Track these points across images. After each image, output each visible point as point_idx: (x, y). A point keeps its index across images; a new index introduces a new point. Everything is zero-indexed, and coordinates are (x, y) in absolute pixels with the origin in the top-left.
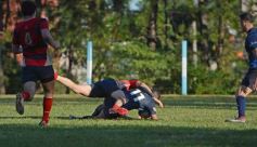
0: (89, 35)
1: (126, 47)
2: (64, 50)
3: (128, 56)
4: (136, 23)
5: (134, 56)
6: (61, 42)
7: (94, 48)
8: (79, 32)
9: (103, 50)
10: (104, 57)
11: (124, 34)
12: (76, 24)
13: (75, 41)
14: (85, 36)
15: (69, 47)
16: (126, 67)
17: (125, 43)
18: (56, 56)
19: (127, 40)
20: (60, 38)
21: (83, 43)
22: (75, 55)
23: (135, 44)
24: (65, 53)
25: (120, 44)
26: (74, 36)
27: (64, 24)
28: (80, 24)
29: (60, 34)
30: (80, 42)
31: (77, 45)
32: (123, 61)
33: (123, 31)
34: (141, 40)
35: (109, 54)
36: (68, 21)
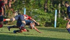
0: (25, 6)
1: (37, 11)
3: (37, 14)
4: (41, 3)
5: (39, 14)
8: (22, 5)
9: (29, 11)
11: (36, 7)
13: (20, 8)
14: (24, 7)
15: (18, 10)
16: (36, 17)
17: (36, 10)
18: (14, 13)
19: (37, 9)
20: (15, 7)
21: (23, 9)
22: (20, 12)
23: (40, 10)
24: (17, 12)
25: (35, 10)
26: (20, 6)
28: (22, 3)
29: (15, 5)
30: (22, 8)
32: (36, 15)
33: (36, 5)
34: (42, 9)
35: (31, 13)
36: (18, 1)
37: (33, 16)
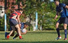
0: (36, 10)
1: (49, 14)
2: (28, 15)
3: (50, 17)
4: (52, 6)
5: (52, 17)
6: (27, 13)
7: (38, 15)
8: (33, 9)
9: (41, 15)
10: (42, 18)
11: (48, 10)
12: (32, 6)
13: (31, 12)
14: (35, 11)
15: (29, 15)
16: (49, 21)
17: (49, 13)
18: (25, 18)
19: (49, 12)
20: (26, 11)
21: (34, 13)
22: (32, 17)
23: (52, 13)
24: (28, 17)
25: (47, 13)
26: (31, 11)
27: (28, 7)
28: (33, 7)
30: (33, 13)
31: (32, 14)
32: (48, 19)
33: (48, 9)
34: (54, 12)
35: (43, 17)
36: (29, 6)
37: (45, 19)
